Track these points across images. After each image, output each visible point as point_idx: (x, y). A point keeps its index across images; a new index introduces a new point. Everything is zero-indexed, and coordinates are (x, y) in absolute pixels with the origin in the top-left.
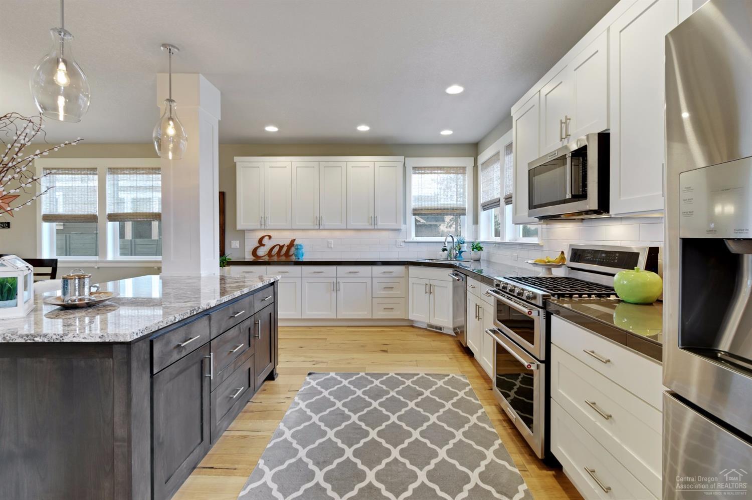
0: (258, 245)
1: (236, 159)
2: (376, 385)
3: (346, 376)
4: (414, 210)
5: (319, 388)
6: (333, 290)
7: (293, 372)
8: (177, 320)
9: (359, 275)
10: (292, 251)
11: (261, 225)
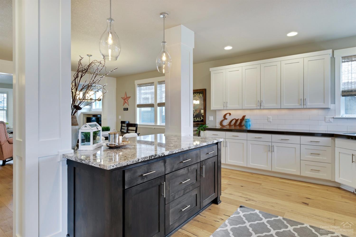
0: (224, 119)
1: (211, 69)
2: (290, 231)
3: (267, 215)
4: (343, 92)
5: (244, 219)
6: (269, 151)
7: (232, 202)
8: (140, 161)
9: (289, 142)
10: (244, 123)
11: (224, 107)
